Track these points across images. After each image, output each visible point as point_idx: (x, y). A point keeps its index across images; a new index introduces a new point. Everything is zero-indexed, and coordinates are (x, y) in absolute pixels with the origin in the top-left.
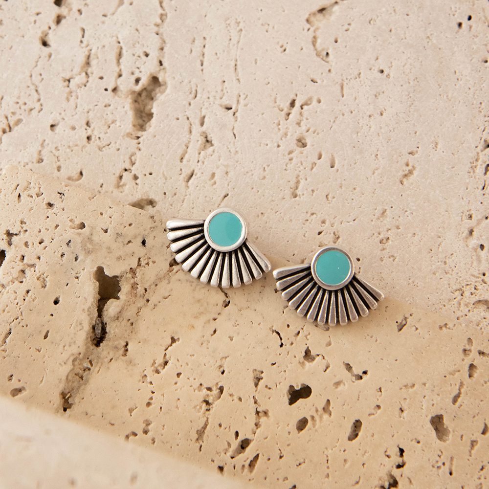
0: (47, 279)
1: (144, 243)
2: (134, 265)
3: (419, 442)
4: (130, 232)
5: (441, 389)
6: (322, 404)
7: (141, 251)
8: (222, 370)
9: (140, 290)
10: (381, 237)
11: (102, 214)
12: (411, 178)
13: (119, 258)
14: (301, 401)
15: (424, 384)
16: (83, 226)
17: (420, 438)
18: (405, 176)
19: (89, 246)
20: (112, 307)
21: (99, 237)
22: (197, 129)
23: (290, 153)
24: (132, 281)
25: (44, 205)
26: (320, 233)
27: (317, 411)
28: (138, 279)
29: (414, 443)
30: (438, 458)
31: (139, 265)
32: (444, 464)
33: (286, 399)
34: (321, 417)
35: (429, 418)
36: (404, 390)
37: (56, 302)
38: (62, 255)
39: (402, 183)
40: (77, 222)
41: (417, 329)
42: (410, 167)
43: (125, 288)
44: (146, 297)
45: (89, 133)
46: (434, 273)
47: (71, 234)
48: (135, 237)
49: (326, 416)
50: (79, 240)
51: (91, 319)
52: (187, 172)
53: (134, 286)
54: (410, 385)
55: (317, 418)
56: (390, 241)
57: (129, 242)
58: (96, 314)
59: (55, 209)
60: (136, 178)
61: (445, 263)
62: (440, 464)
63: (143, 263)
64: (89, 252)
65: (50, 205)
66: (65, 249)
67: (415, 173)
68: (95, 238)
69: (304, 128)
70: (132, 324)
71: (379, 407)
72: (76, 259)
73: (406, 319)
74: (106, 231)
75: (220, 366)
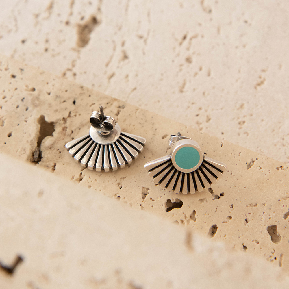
0: (5, 121)
1: (74, 103)
2: (66, 115)
3: (258, 243)
4: (65, 95)
5: (276, 208)
6: (189, 213)
7: (72, 107)
8: (120, 186)
9: (68, 131)
10: (240, 120)
11: (48, 83)
12: (263, 86)
13: (56, 111)
14: (174, 210)
15: (264, 205)
16: (34, 90)
17: (259, 240)
18: (259, 84)
19: (37, 102)
20: (47, 141)
21: (44, 97)
22: (119, 49)
23: (181, 65)
24: (63, 125)
25: (9, 76)
26: (197, 115)
27: (186, 217)
28: (68, 124)
29: (254, 242)
30: (271, 254)
31: (69, 116)
32: (275, 258)
33: (164, 208)
34: (188, 222)
35: (266, 227)
36: (249, 207)
37: (10, 135)
38: (18, 107)
39: (256, 88)
40: (31, 87)
41: (261, 168)
42: (262, 79)
43: (58, 129)
44: (72, 135)
45: (47, 46)
46: (275, 145)
47: (25, 94)
48: (69, 98)
49: (192, 221)
50: (30, 98)
51: (32, 147)
52: (109, 73)
53: (64, 129)
54: (254, 204)
55: (185, 222)
56: (246, 124)
57: (64, 101)
58: (36, 145)
59: (16, 79)
60: (75, 75)
61: (283, 139)
62: (273, 258)
63: (72, 115)
64: (36, 106)
65: (14, 77)
66: (20, 103)
67: (266, 83)
68: (42, 98)
69: (191, 51)
70: (60, 153)
71: (230, 217)
72: (27, 110)
73: (253, 161)
74: (49, 94)
75: (119, 184)
